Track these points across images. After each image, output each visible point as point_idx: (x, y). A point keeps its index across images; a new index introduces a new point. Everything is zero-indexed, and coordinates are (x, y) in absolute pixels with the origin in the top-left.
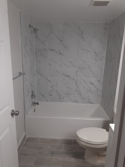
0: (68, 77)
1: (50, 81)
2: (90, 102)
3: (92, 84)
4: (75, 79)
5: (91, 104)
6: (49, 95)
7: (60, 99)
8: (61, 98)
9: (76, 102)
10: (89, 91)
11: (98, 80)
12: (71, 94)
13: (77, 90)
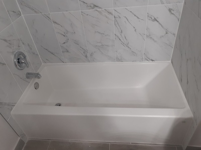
0: (96, 8)
1: (55, 23)
2: (148, 59)
3: (155, 20)
4: (113, 12)
5: (151, 63)
6: (63, 52)
7: (86, 56)
8: (88, 55)
9: (119, 60)
10: (147, 36)
11: (170, 10)
12: (107, 46)
13: (120, 36)
